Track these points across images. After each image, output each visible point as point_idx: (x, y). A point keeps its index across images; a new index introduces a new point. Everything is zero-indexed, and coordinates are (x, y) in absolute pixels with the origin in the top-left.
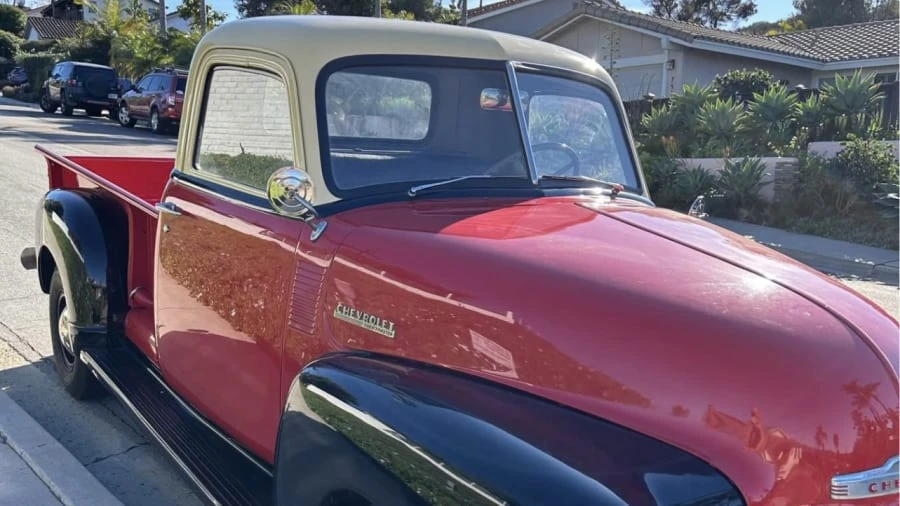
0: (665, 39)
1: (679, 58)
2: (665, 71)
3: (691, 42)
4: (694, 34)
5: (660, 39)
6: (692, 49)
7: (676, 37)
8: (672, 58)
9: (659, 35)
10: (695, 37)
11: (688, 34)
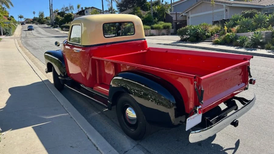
0: (224, 5)
1: (228, 9)
2: (224, 13)
3: (231, 5)
4: (232, 3)
5: (223, 5)
6: (232, 6)
7: (227, 4)
8: (226, 9)
9: (222, 4)
10: (232, 4)
11: (230, 3)
